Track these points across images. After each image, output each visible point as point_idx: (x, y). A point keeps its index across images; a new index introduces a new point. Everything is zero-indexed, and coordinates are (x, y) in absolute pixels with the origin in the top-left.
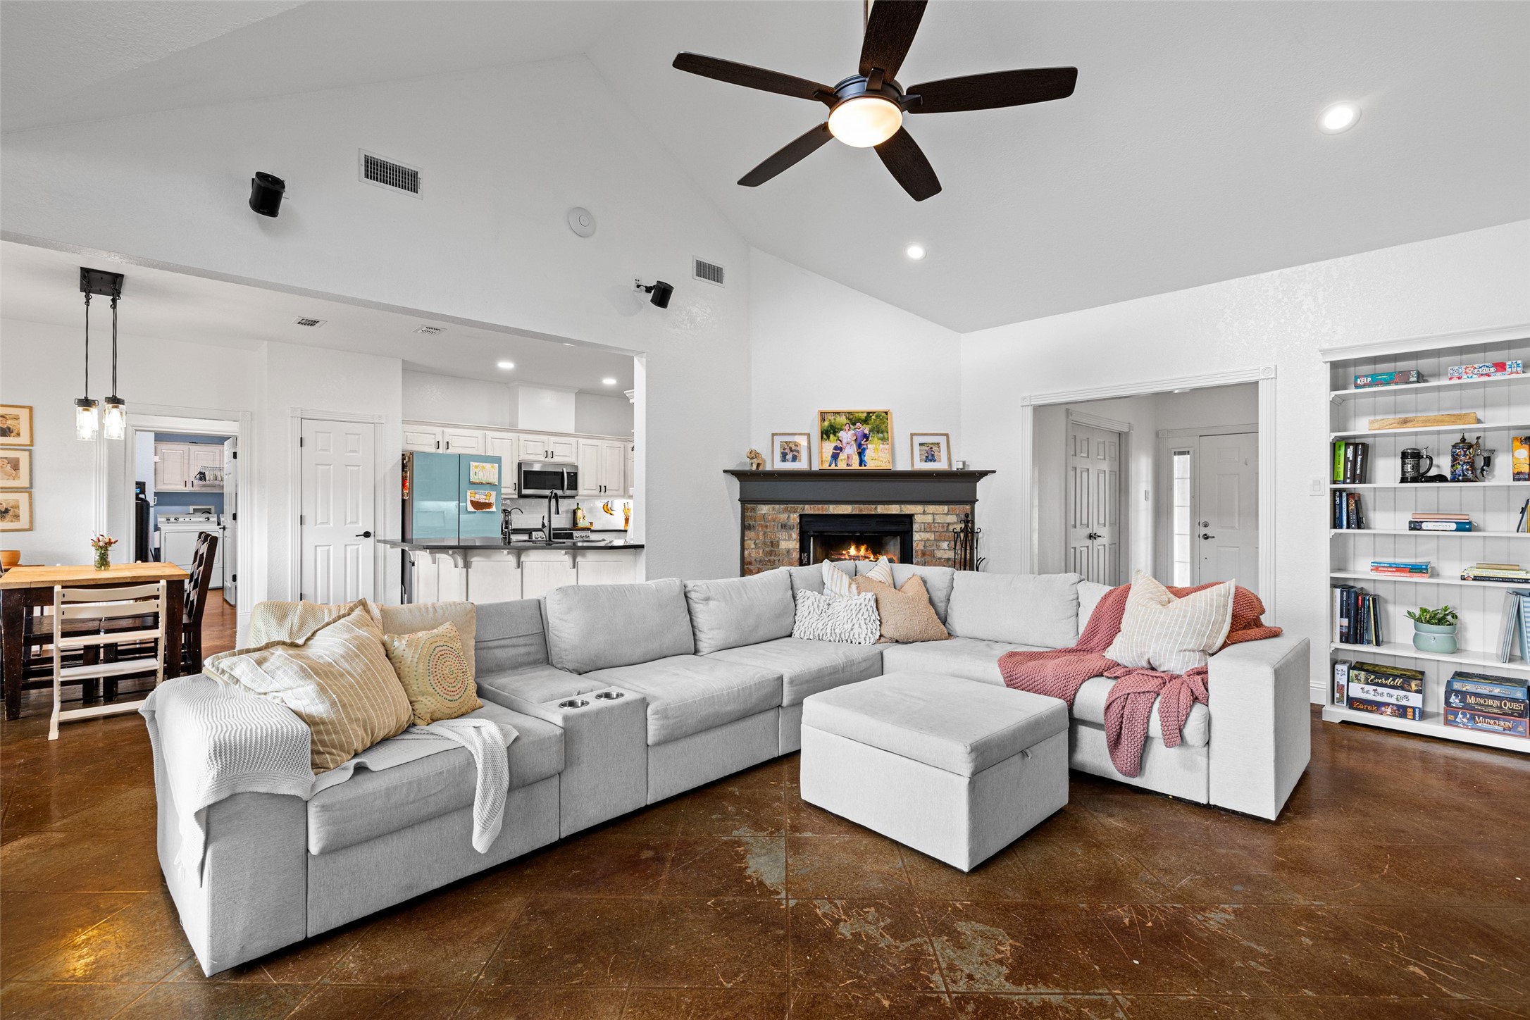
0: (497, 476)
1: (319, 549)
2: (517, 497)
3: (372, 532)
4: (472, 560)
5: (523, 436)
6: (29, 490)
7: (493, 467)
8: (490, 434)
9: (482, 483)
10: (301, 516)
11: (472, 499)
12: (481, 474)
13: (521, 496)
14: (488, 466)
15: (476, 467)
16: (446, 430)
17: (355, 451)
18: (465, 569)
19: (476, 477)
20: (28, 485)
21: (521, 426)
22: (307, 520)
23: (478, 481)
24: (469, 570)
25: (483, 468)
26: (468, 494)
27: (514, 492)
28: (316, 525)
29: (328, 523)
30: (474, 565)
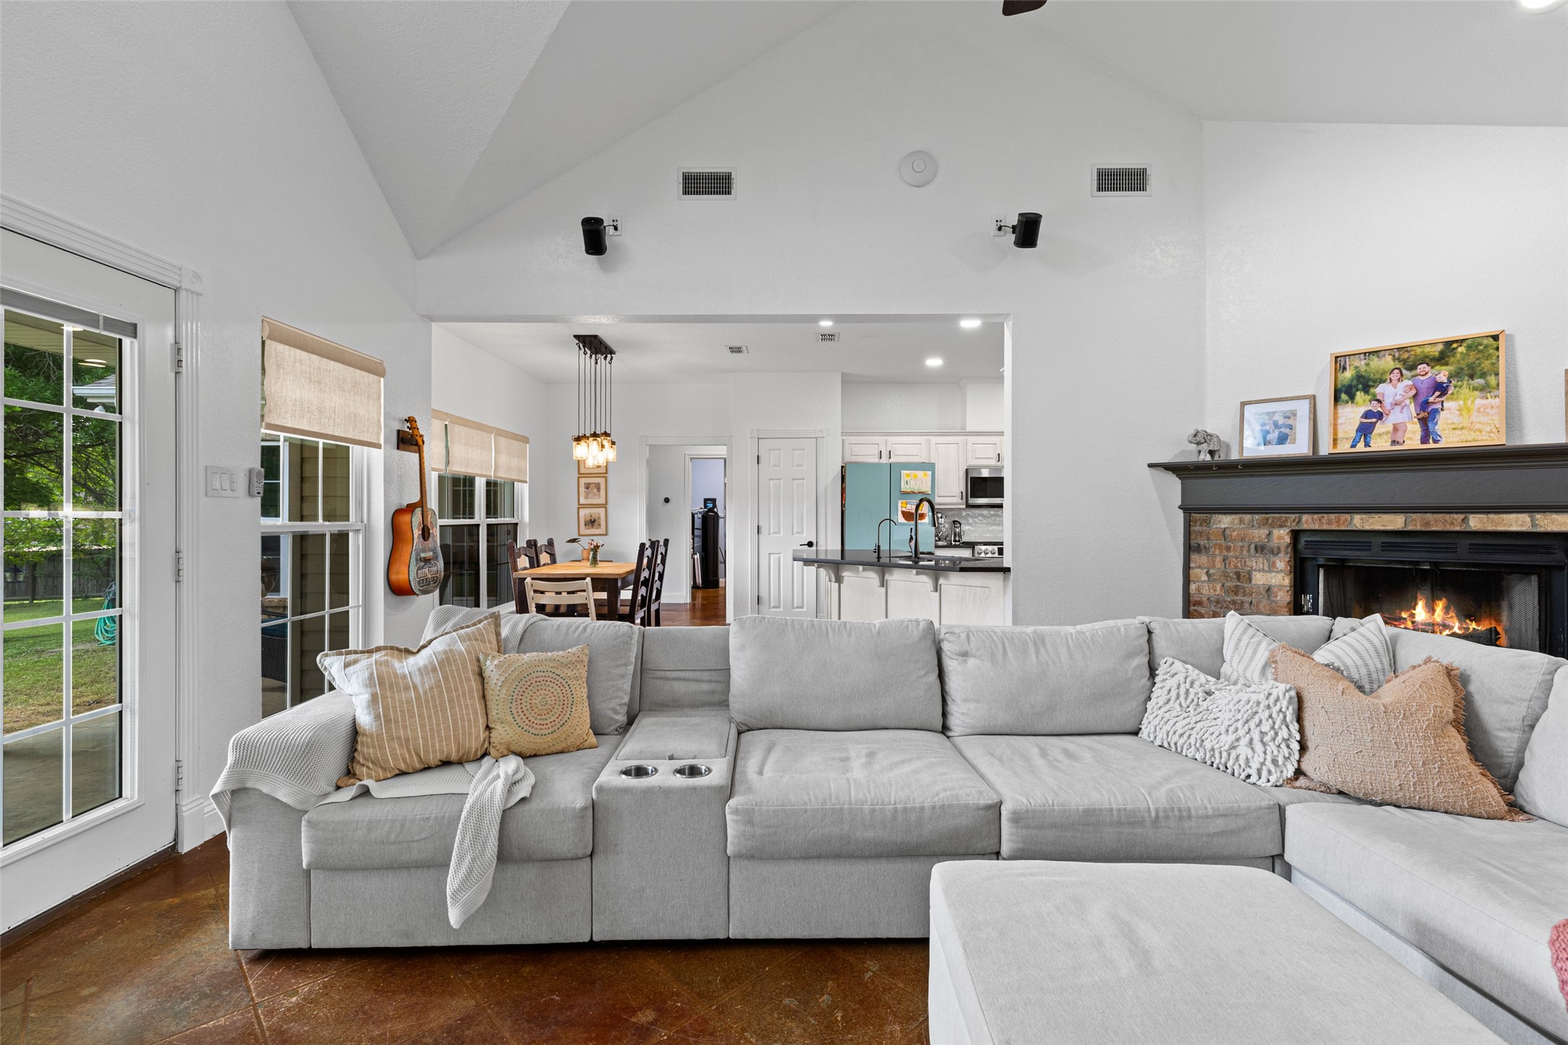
0: (929, 484)
1: (772, 556)
2: (964, 507)
3: (815, 542)
4: (843, 575)
5: (971, 439)
6: (605, 506)
7: (925, 475)
8: (934, 439)
9: (914, 493)
10: (758, 526)
11: (904, 509)
12: (913, 482)
13: (969, 506)
14: (920, 474)
15: (908, 475)
16: (889, 438)
17: (800, 466)
18: (837, 584)
19: (908, 487)
20: (604, 503)
21: (969, 429)
22: (763, 530)
23: (909, 490)
24: (842, 585)
25: (916, 476)
26: (900, 504)
27: (960, 501)
28: (769, 534)
29: (779, 533)
30: (846, 580)
